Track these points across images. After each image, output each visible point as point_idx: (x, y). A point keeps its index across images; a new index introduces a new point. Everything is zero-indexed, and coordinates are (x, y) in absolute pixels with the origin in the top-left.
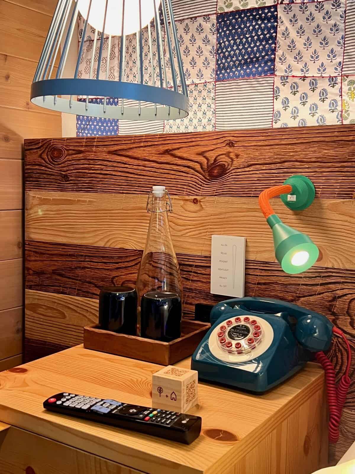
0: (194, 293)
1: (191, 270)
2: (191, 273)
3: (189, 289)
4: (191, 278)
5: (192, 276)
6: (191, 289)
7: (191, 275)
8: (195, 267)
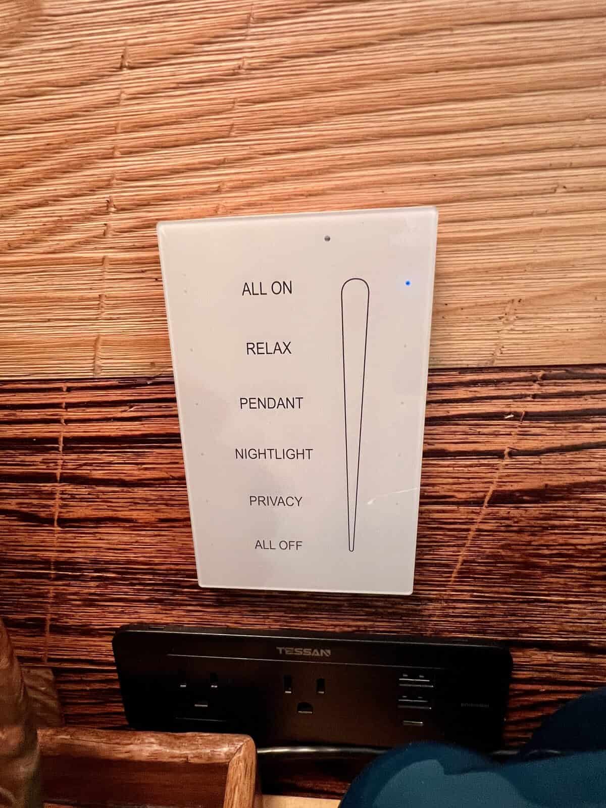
0: (93, 579)
1: (42, 469)
2: (47, 487)
3: (58, 564)
4: (56, 512)
5: (58, 502)
6: (71, 565)
7: (51, 495)
8: (67, 450)
